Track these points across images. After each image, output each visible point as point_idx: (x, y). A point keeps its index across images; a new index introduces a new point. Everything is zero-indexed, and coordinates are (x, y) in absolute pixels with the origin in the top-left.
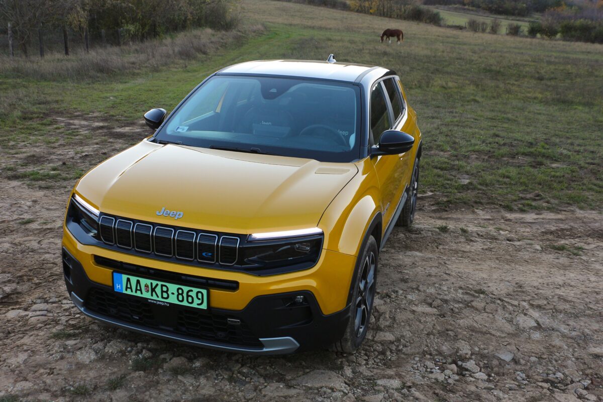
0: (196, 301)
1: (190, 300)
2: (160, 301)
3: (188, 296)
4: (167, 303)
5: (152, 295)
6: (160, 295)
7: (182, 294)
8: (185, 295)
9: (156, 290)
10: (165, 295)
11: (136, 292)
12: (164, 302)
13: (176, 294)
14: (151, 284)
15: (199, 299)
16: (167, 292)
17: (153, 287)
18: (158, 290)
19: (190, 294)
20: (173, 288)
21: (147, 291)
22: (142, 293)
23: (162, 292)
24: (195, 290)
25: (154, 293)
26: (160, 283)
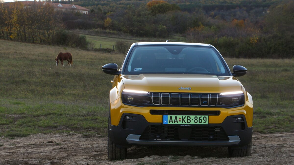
0: (203, 121)
1: (200, 121)
2: (186, 124)
3: (199, 120)
4: (189, 124)
5: (182, 122)
6: (186, 121)
7: (197, 119)
8: (198, 120)
9: (185, 120)
10: (189, 121)
11: (174, 122)
12: (188, 125)
13: (194, 119)
14: (182, 117)
15: (204, 120)
16: (190, 120)
17: (183, 118)
18: (186, 120)
19: (200, 118)
20: (192, 117)
21: (180, 121)
22: (177, 122)
23: (188, 120)
24: (203, 116)
25: (183, 121)
26: (186, 116)
